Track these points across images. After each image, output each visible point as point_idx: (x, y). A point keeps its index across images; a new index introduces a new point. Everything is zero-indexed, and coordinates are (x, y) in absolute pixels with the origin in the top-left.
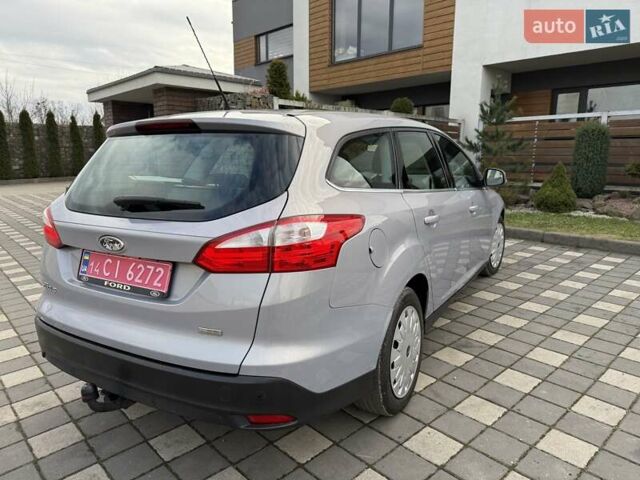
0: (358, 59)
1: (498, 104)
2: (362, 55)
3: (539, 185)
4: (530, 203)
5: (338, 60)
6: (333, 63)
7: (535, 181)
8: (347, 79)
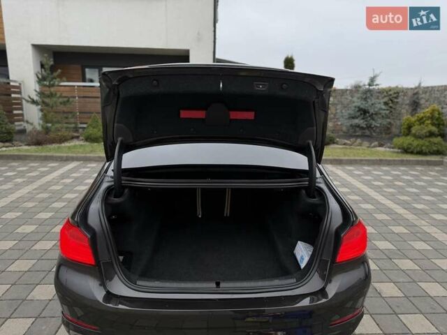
1: (48, 74)
3: (85, 126)
4: (81, 138)
7: (81, 123)
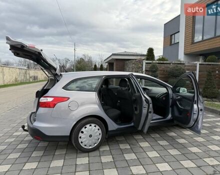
0: (203, 41)
2: (204, 39)
5: (195, 41)
6: (193, 43)
8: (198, 48)
